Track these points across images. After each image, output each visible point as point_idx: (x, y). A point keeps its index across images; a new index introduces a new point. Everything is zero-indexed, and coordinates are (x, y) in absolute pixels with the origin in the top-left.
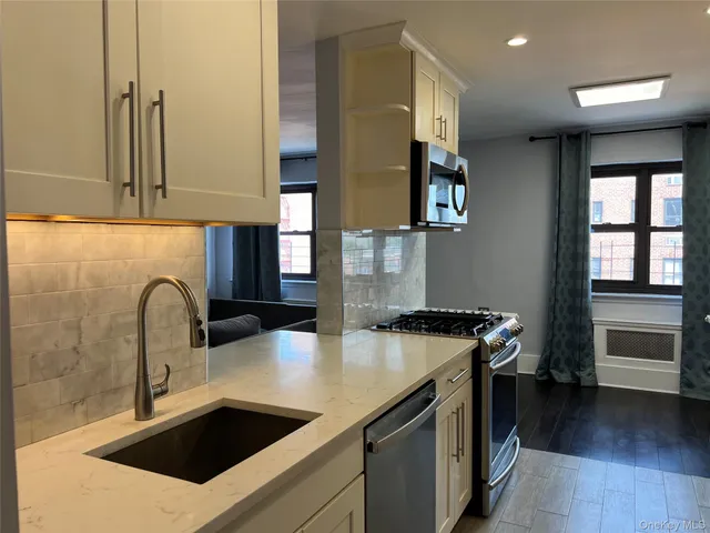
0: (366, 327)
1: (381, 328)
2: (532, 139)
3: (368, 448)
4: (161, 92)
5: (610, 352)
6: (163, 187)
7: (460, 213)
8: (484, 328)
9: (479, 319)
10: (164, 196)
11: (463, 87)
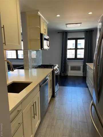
0: (33, 68)
1: (36, 68)
2: (58, 33)
3: (40, 87)
4: (3, 25)
5: (71, 70)
6: (5, 43)
7: (48, 47)
8: (53, 67)
9: (52, 65)
10: (5, 45)
11: (48, 23)
